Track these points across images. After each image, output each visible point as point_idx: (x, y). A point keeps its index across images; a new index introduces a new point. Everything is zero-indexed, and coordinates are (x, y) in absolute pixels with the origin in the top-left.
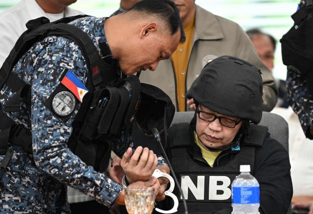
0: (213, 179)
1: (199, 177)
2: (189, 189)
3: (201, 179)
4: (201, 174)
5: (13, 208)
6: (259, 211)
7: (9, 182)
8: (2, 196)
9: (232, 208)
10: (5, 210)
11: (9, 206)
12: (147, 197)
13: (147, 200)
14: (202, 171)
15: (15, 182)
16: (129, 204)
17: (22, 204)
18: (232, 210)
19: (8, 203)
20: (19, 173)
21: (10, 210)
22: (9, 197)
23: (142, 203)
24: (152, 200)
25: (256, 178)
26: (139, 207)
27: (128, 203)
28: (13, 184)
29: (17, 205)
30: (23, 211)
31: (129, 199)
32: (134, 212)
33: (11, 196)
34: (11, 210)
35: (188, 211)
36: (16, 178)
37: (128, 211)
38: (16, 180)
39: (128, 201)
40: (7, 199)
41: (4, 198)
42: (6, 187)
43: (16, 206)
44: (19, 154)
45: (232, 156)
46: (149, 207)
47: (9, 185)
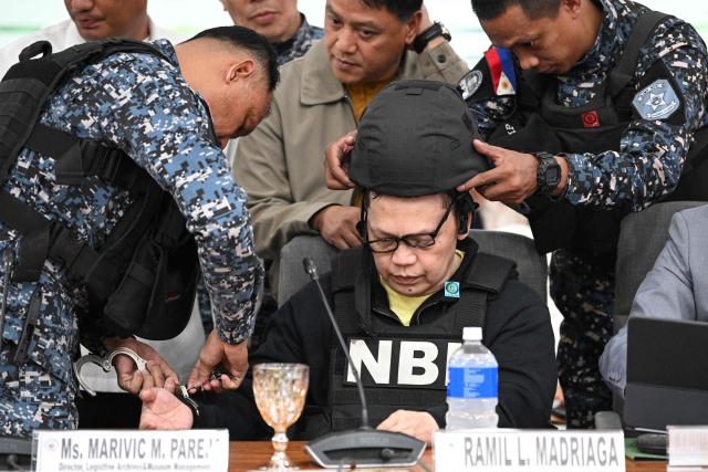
0: (408, 347)
1: (381, 343)
2: (363, 364)
3: (385, 346)
4: (386, 337)
5: (40, 397)
6: (497, 412)
7: (37, 349)
8: (21, 375)
9: (447, 405)
10: (24, 400)
11: (31, 391)
12: (293, 382)
13: (295, 388)
14: (389, 332)
15: (47, 347)
16: (262, 394)
17: (54, 389)
18: (447, 409)
19: (30, 388)
20: (54, 330)
21: (32, 399)
22: (32, 377)
23: (284, 393)
24: (302, 387)
25: (493, 352)
26: (278, 400)
27: (259, 392)
28: (42, 351)
29: (45, 390)
30: (55, 401)
31: (261, 385)
32: (269, 408)
33: (36, 374)
34: (36, 399)
35: (368, 409)
36: (48, 339)
37: (258, 406)
38: (49, 343)
39: (258, 387)
40: (28, 380)
41: (23, 378)
42: (32, 357)
43: (44, 393)
44: (50, 294)
45: (445, 308)
46: (298, 402)
47: (36, 354)
